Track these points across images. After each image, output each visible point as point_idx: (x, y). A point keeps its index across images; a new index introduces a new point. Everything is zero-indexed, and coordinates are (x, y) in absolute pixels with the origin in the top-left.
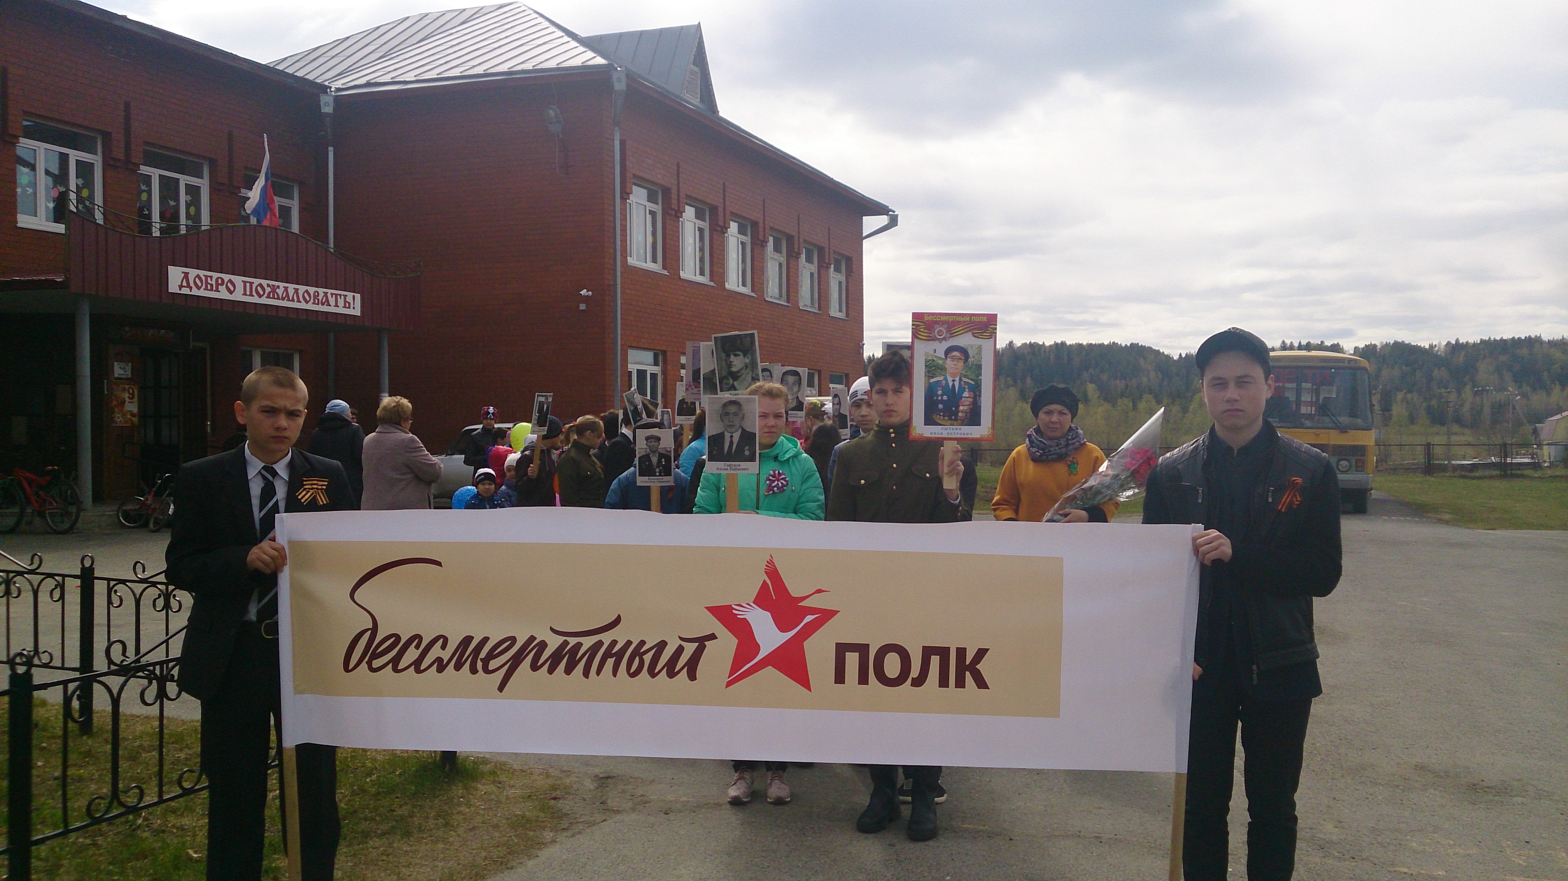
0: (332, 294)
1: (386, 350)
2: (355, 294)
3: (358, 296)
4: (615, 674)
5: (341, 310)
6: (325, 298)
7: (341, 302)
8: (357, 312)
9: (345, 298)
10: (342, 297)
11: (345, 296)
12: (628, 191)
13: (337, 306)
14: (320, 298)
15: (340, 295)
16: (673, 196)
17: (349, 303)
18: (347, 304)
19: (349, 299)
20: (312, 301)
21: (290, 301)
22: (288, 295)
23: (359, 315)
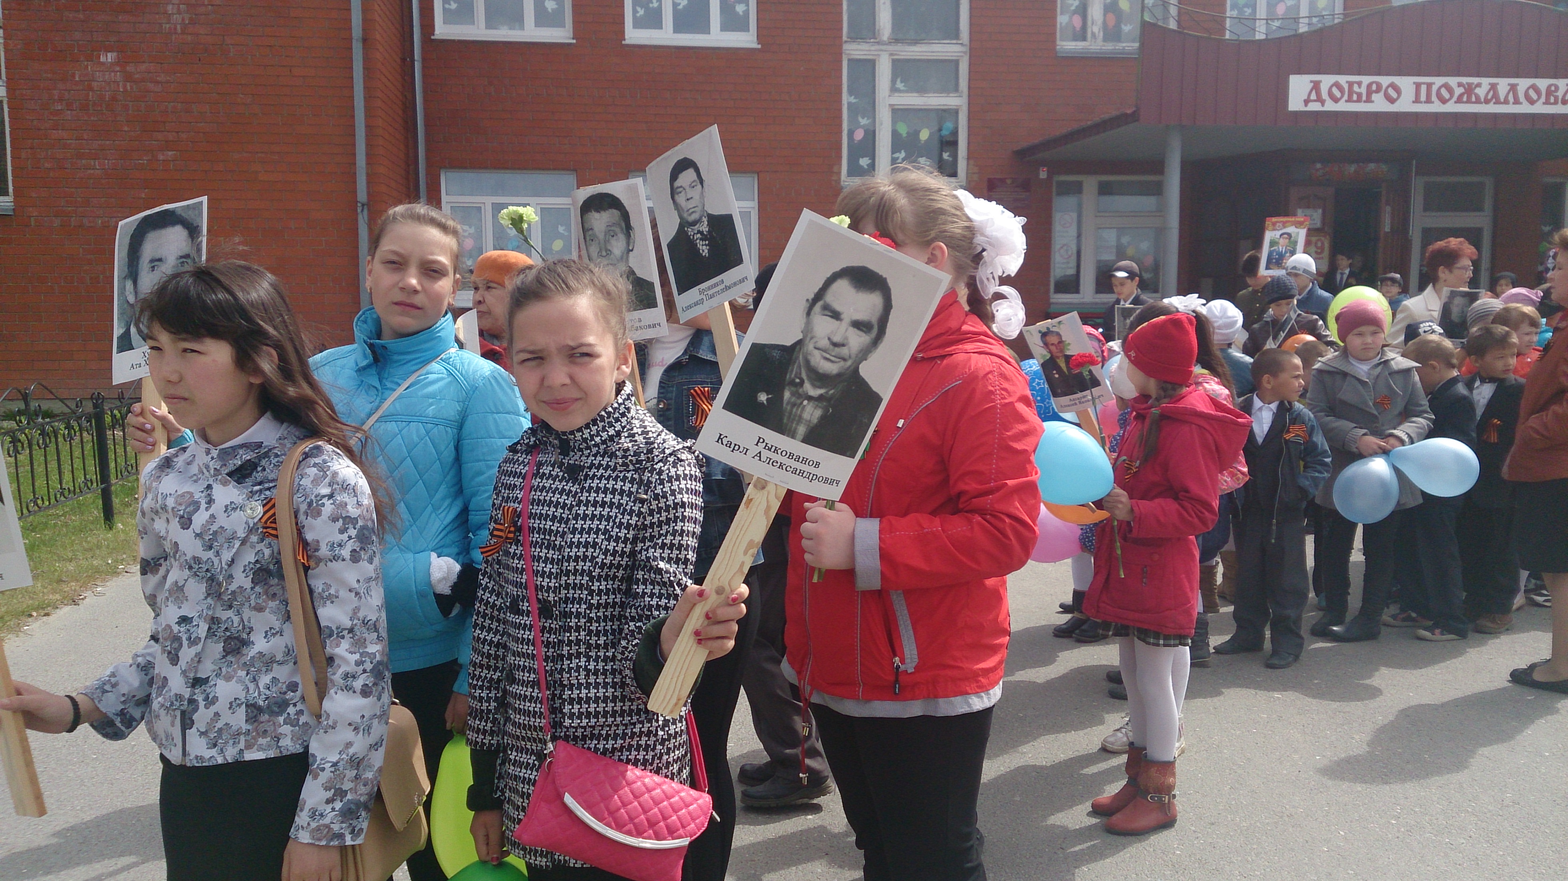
14: (1559, 94)
20: (1543, 100)
21: (1502, 103)
22: (1496, 96)
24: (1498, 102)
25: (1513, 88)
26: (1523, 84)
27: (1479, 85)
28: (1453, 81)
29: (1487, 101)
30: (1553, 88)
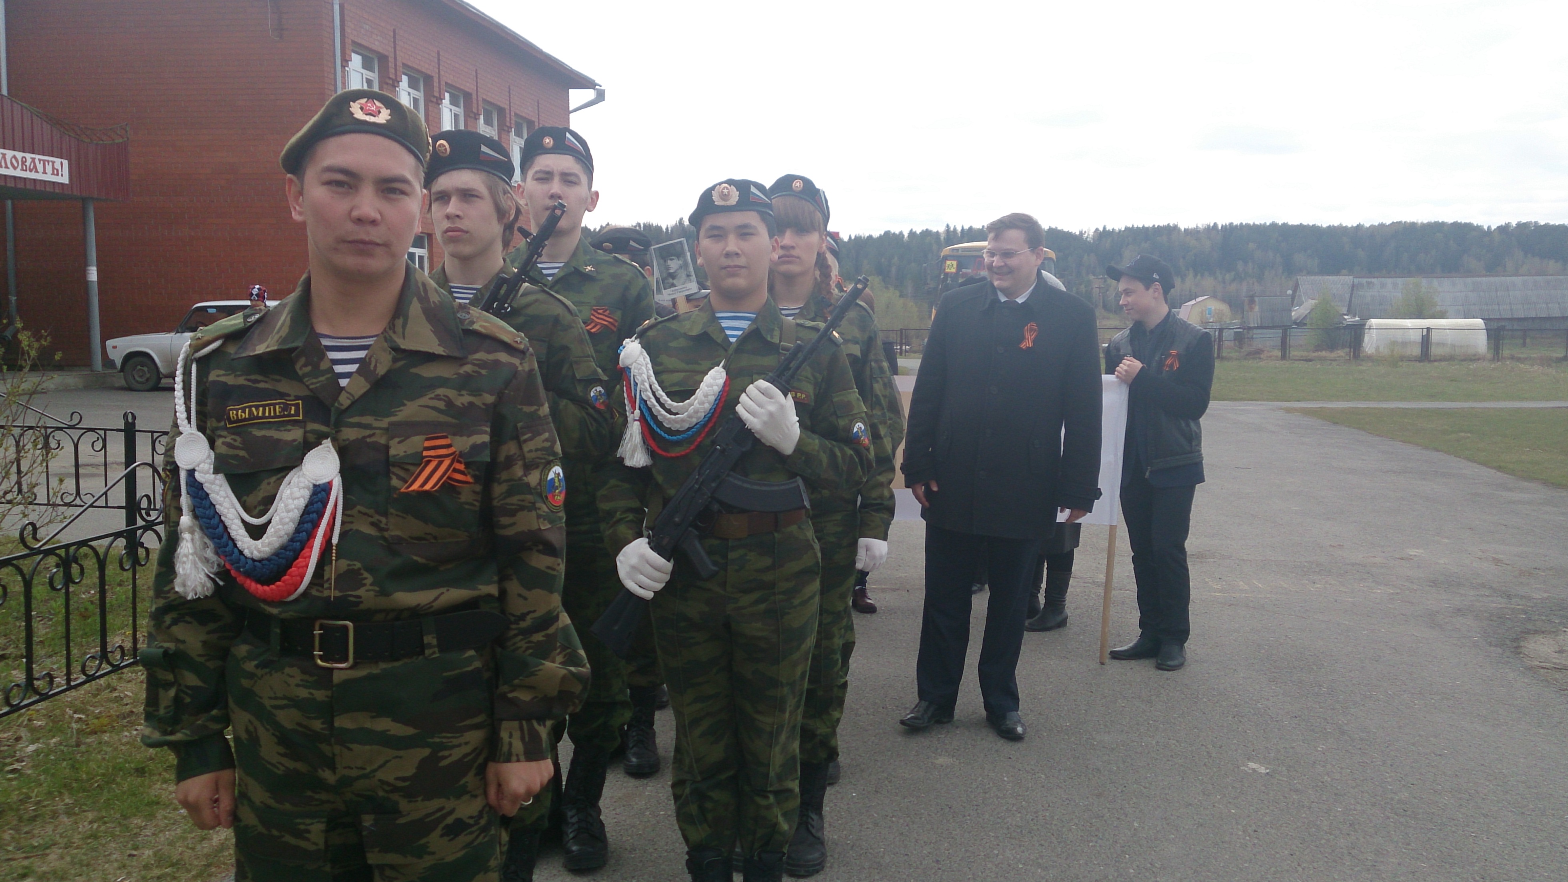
0: (40, 160)
1: (94, 221)
2: (62, 160)
3: (66, 163)
5: (49, 178)
6: (32, 164)
7: (49, 169)
8: (65, 179)
9: (53, 165)
10: (50, 163)
11: (53, 162)
12: (347, 58)
13: (45, 172)
14: (28, 164)
15: (48, 161)
16: (390, 64)
17: (57, 171)
18: (55, 171)
19: (57, 166)
20: (20, 167)
23: (68, 183)
25: (4, 155)
26: (9, 154)
30: (24, 159)
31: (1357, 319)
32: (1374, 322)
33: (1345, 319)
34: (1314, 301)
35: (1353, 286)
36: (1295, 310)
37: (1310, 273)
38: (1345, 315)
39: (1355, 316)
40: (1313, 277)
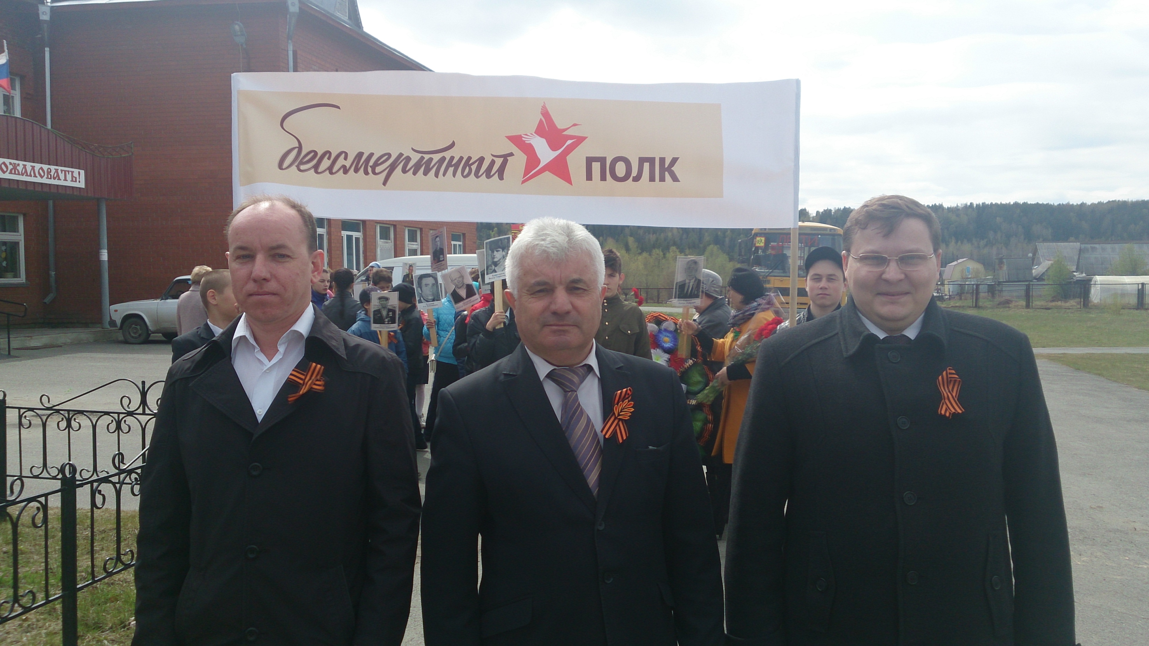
0: (62, 171)
1: (105, 216)
2: (80, 170)
3: (82, 172)
4: (454, 175)
5: (69, 183)
6: (56, 174)
7: (69, 177)
8: (82, 185)
9: (72, 174)
10: (70, 173)
11: (72, 172)
13: (65, 180)
14: (52, 174)
17: (76, 178)
18: (74, 178)
19: (76, 174)
20: (46, 176)
21: (28, 176)
22: (26, 171)
23: (84, 187)
24: (27, 175)
25: (33, 167)
26: (38, 166)
27: (19, 165)
28: (7, 161)
29: (23, 175)
30: (49, 170)
31: (1084, 275)
32: (1098, 278)
33: (1075, 276)
34: (1050, 262)
35: (1080, 250)
36: (1035, 269)
37: (1045, 240)
38: (1074, 272)
39: (1082, 273)
40: (1048, 244)
